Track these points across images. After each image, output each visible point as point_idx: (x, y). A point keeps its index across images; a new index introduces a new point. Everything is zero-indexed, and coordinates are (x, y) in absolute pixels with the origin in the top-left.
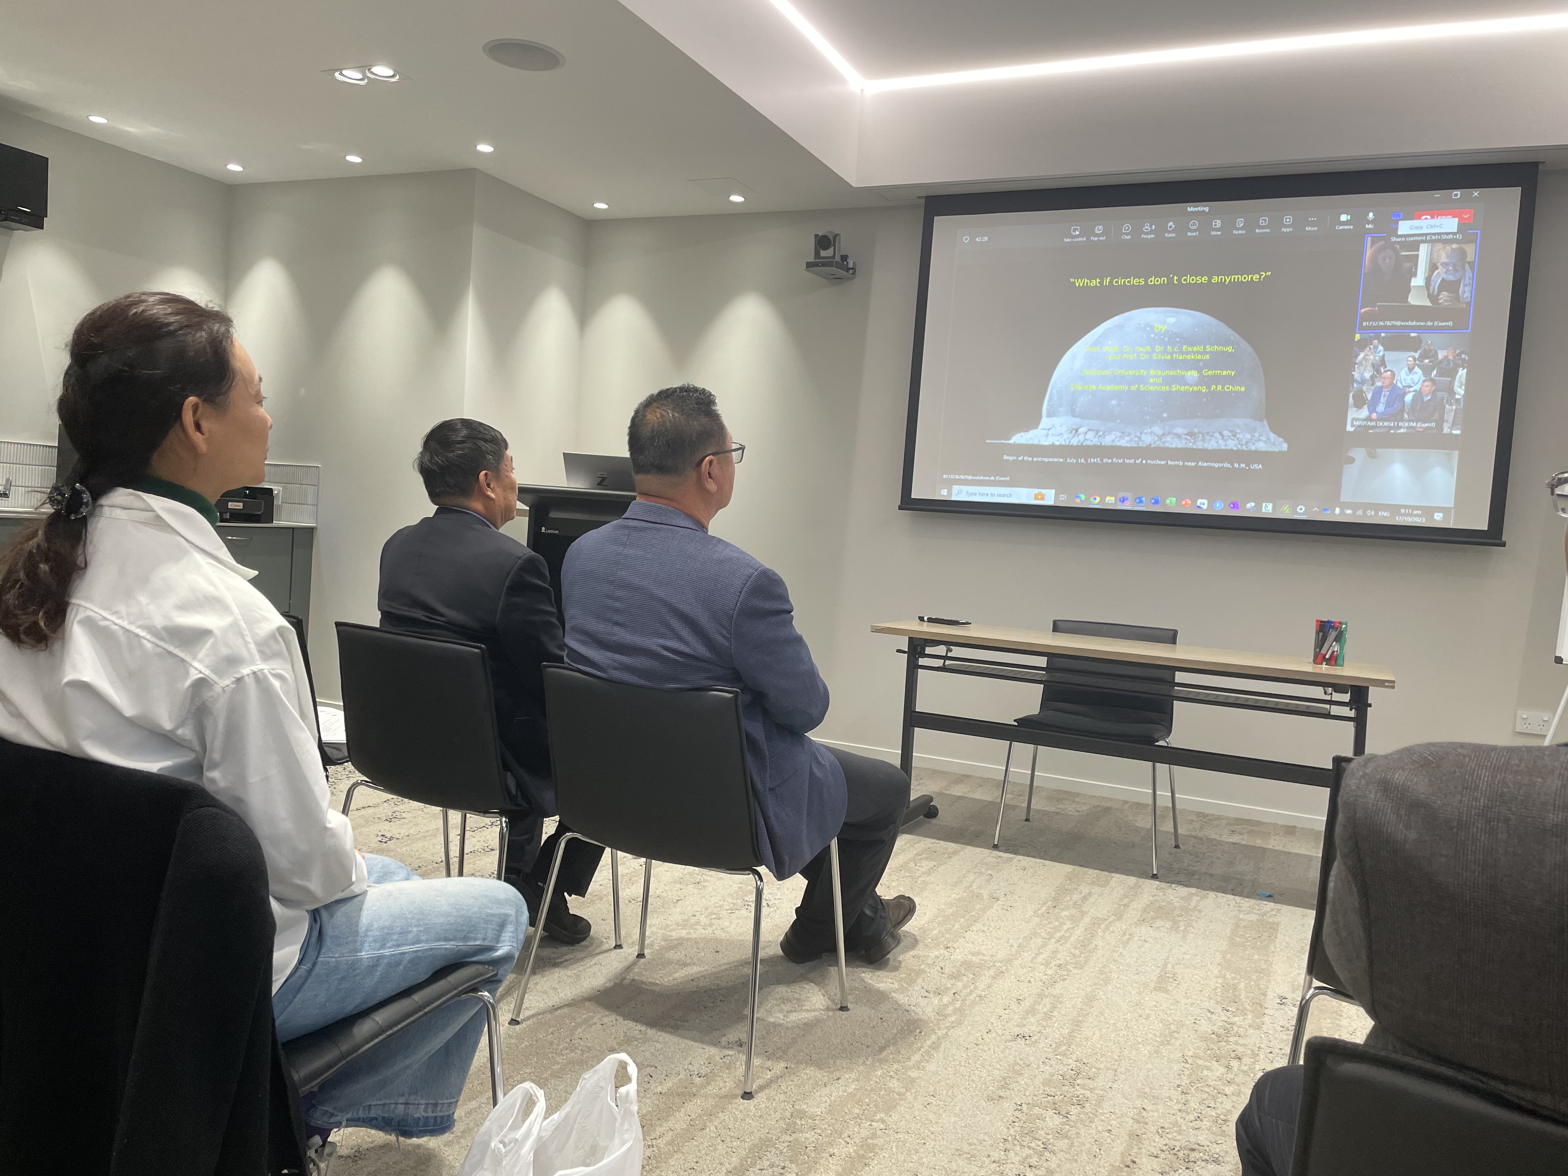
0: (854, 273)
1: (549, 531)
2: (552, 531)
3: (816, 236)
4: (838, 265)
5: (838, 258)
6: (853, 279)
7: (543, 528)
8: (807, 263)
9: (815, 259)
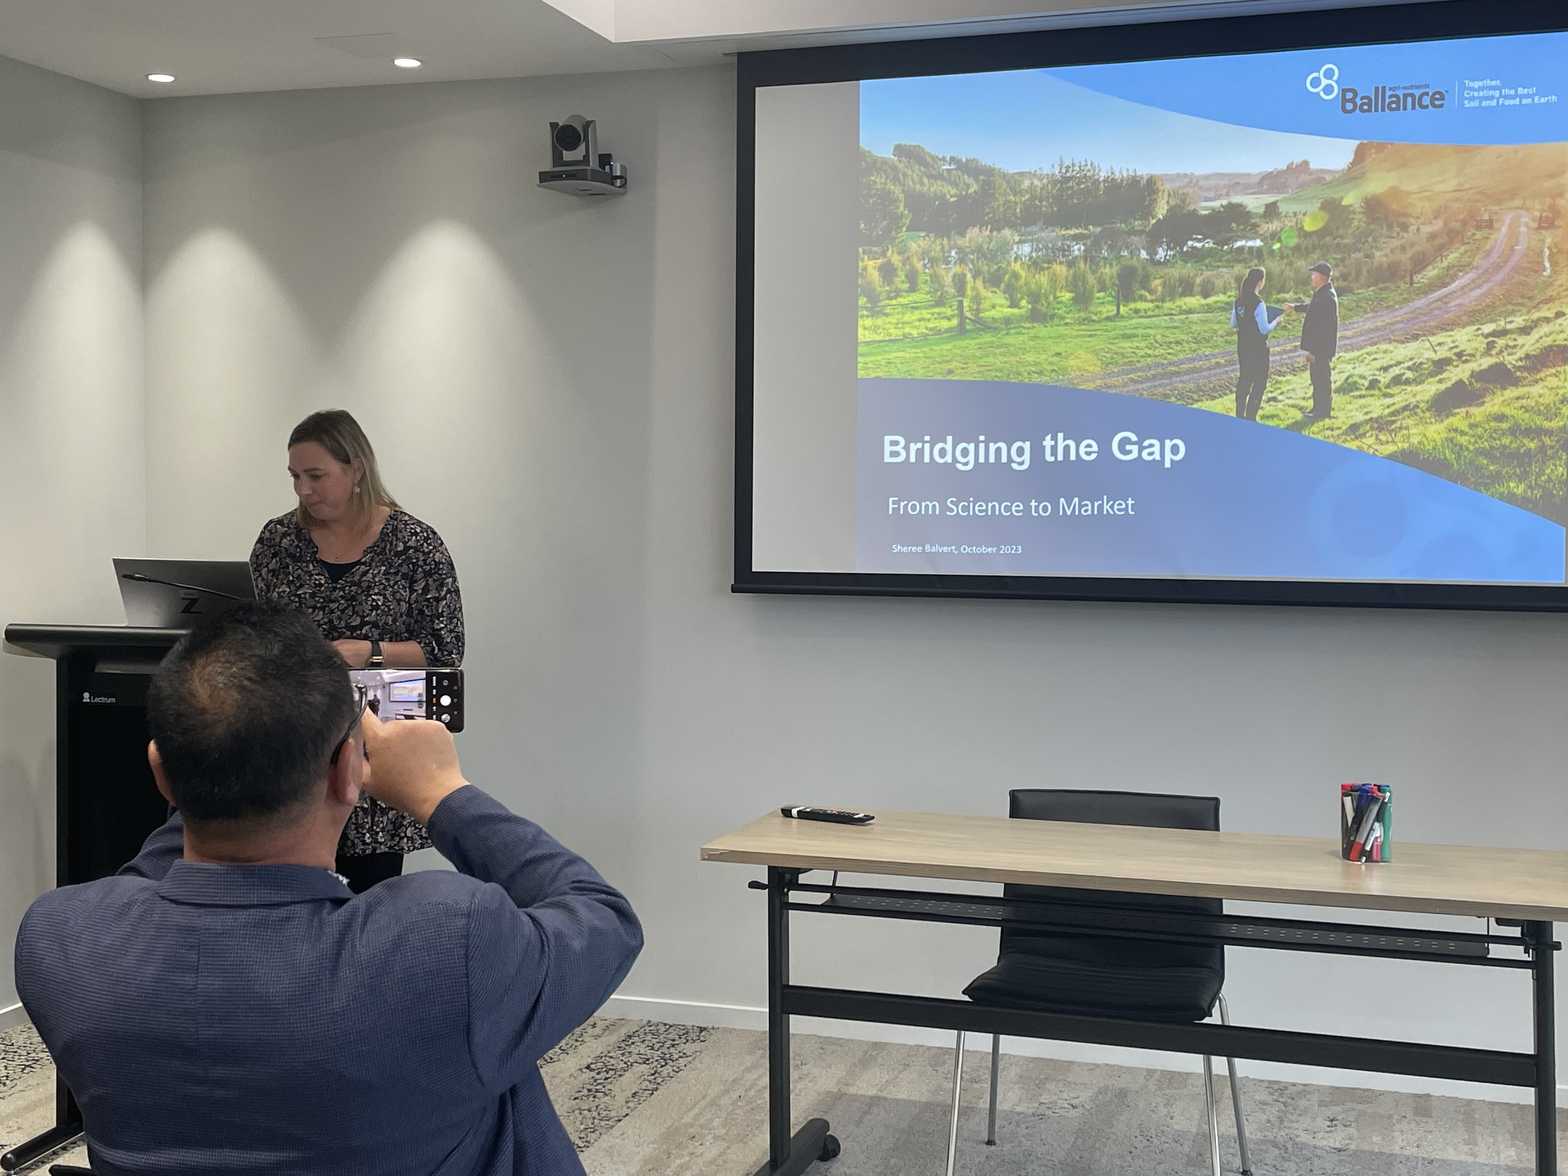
0: (623, 186)
1: (97, 700)
2: (103, 700)
3: (554, 126)
4: (596, 176)
5: (594, 163)
6: (624, 194)
7: (86, 695)
8: (540, 173)
9: (554, 166)
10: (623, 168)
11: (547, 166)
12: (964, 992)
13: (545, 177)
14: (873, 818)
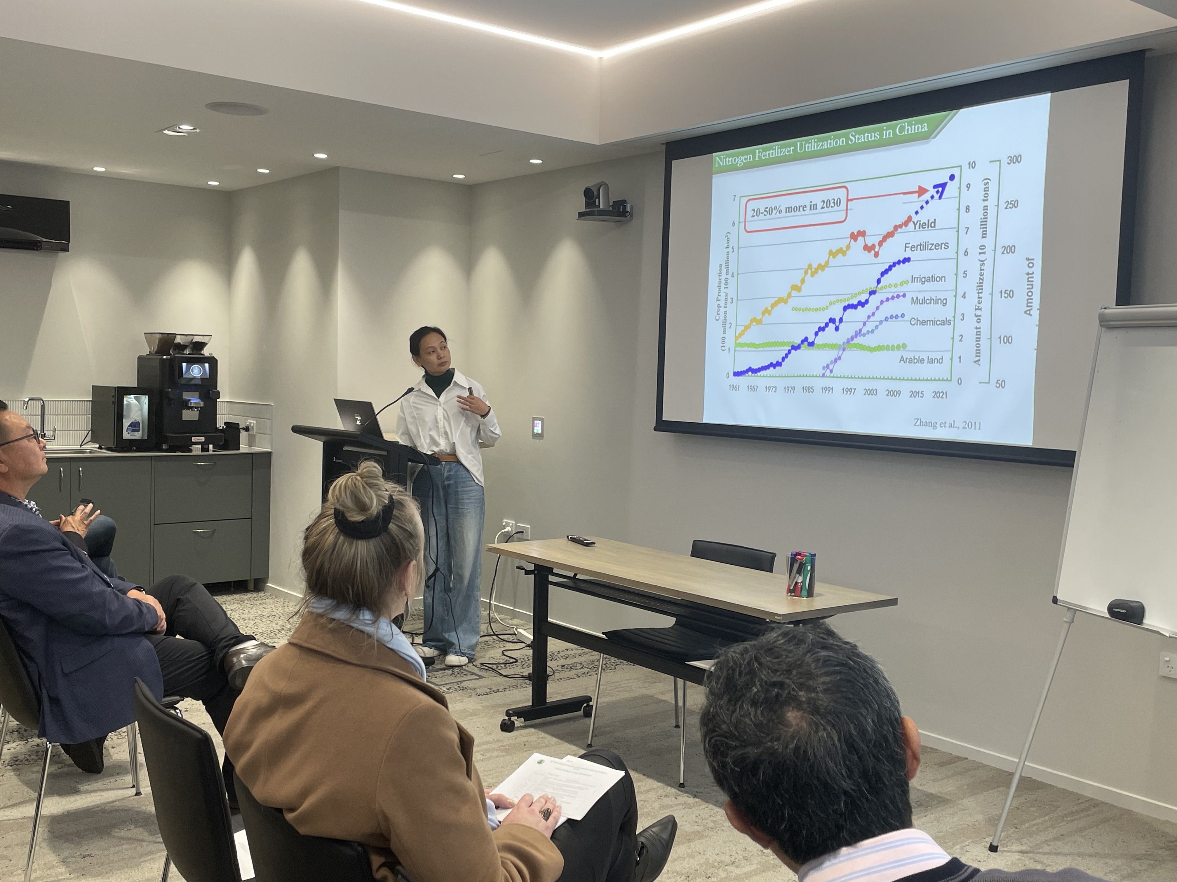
0: (632, 216)
1: (337, 461)
3: (583, 189)
4: (601, 213)
5: (604, 206)
6: (631, 222)
7: (335, 458)
8: (579, 213)
9: (586, 209)
10: (632, 207)
11: (583, 209)
12: (603, 633)
13: (581, 215)
14: (595, 543)
